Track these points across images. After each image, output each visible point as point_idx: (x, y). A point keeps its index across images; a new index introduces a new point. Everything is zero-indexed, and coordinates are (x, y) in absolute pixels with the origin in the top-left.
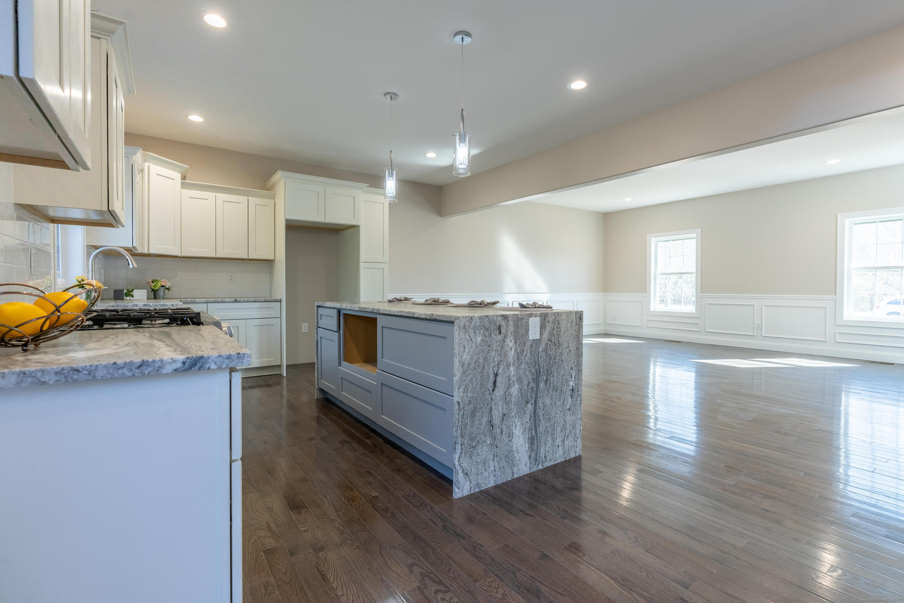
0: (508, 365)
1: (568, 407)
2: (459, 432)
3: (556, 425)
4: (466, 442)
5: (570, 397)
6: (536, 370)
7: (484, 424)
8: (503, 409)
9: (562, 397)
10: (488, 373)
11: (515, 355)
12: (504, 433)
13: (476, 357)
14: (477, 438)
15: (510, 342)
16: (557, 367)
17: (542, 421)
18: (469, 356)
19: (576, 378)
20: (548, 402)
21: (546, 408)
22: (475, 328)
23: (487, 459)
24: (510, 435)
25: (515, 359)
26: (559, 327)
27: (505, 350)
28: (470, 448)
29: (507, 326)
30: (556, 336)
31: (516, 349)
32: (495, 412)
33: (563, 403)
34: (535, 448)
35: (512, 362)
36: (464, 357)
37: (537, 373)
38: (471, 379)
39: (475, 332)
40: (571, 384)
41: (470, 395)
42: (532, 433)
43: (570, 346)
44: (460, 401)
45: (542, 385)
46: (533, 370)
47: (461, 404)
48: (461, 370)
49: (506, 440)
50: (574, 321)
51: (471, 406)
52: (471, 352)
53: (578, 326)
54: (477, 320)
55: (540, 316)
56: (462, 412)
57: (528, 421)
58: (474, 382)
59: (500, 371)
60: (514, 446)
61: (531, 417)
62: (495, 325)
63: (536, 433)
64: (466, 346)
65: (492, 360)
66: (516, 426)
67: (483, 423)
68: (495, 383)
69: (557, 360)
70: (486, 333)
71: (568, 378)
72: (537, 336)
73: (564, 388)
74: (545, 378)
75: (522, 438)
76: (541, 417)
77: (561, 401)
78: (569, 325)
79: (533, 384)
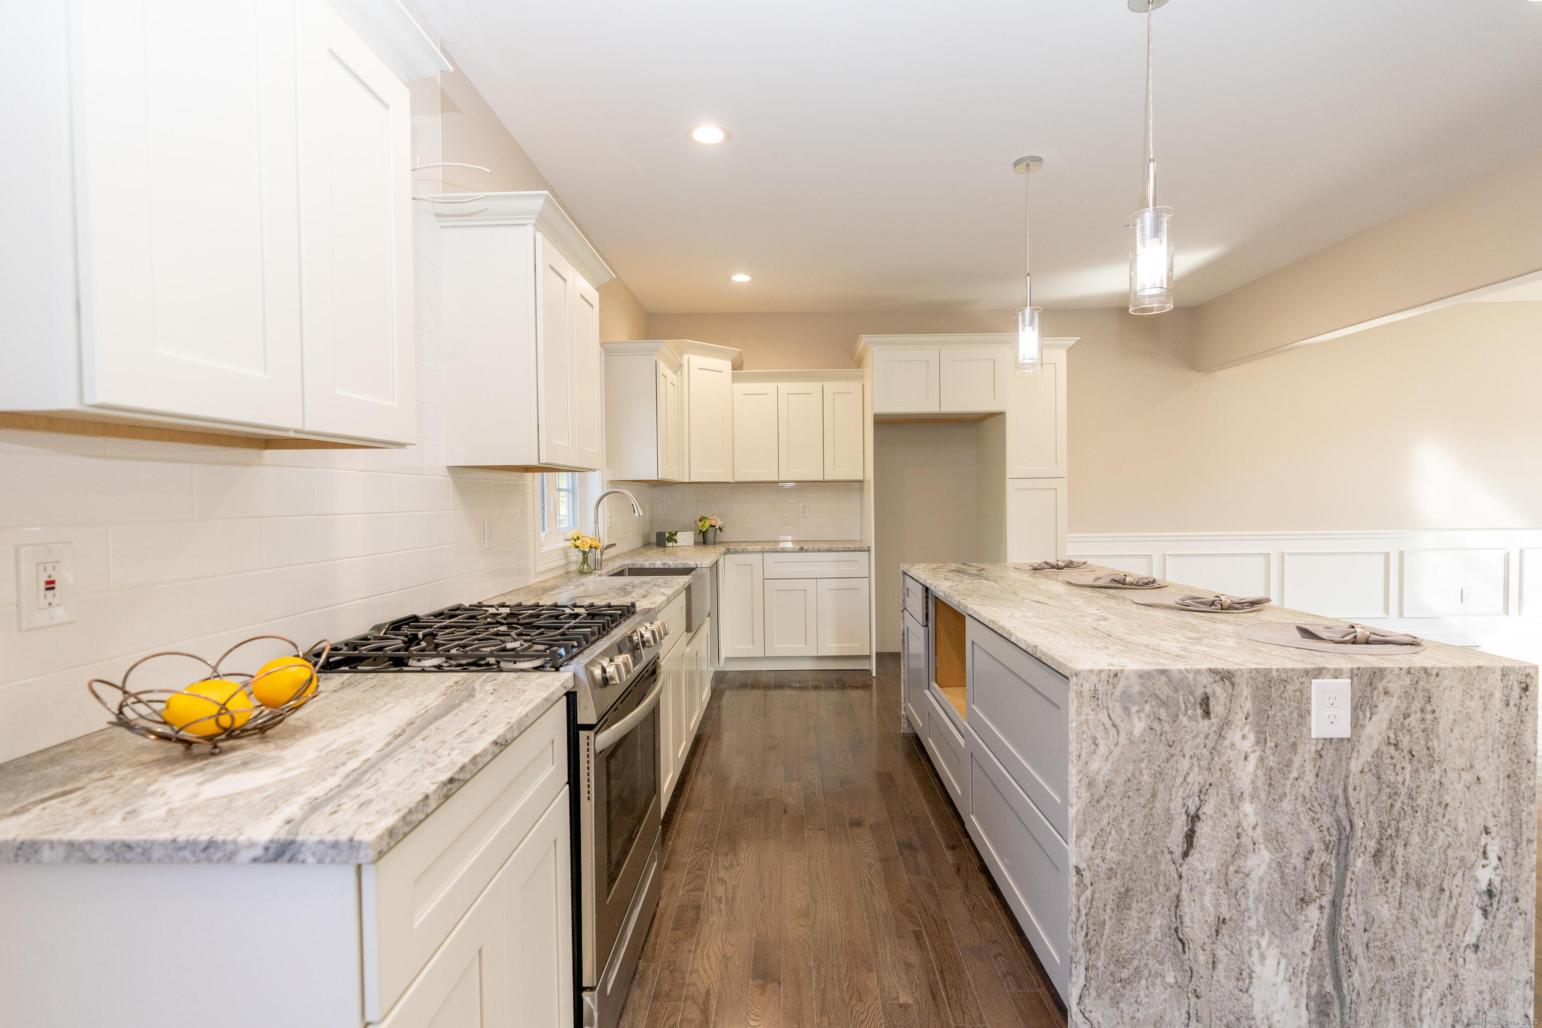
0: (1236, 798)
1: (1470, 939)
2: (1081, 937)
3: (1419, 981)
4: (1100, 964)
5: (1478, 914)
6: (1338, 821)
7: (1155, 932)
8: (1217, 906)
9: (1443, 909)
10: (1168, 809)
11: (1260, 773)
12: (1221, 967)
13: (1131, 767)
14: (1136, 963)
15: (1241, 741)
16: (1421, 820)
17: (1362, 962)
18: (1109, 765)
19: (1508, 860)
20: (1385, 911)
21: (1374, 929)
22: (1126, 699)
23: (1167, 1019)
24: (1244, 976)
25: (1259, 784)
26: (1429, 708)
27: (1225, 758)
28: (1114, 982)
29: (1231, 698)
30: (1419, 734)
31: (1261, 759)
32: (1187, 909)
33: (1449, 926)
35: (1248, 789)
36: (1094, 766)
37: (1341, 829)
38: (1115, 820)
39: (1126, 709)
40: (1484, 876)
41: (1111, 855)
42: (1321, 986)
43: (1479, 765)
44: (1082, 866)
45: (1360, 864)
46: (1327, 820)
47: (1087, 875)
48: (1085, 795)
49: (1230, 985)
50: (1498, 695)
51: (1115, 883)
52: (1116, 754)
53: (1514, 710)
54: (1134, 679)
55: (1354, 674)
56: (1088, 893)
57: (1307, 950)
58: (1124, 826)
59: (1208, 810)
60: (1257, 1009)
61: (1317, 941)
62: (1192, 693)
63: (1338, 988)
64: (1100, 740)
65: (1180, 780)
66: (1263, 957)
67: (1153, 931)
68: (1190, 837)
69: (1422, 801)
70: (1163, 713)
71: (1472, 856)
72: (1344, 731)
73: (1453, 884)
74: (1372, 845)
75: (1284, 991)
76: (1358, 950)
77: (1442, 919)
78: (1474, 705)
79: (1325, 857)
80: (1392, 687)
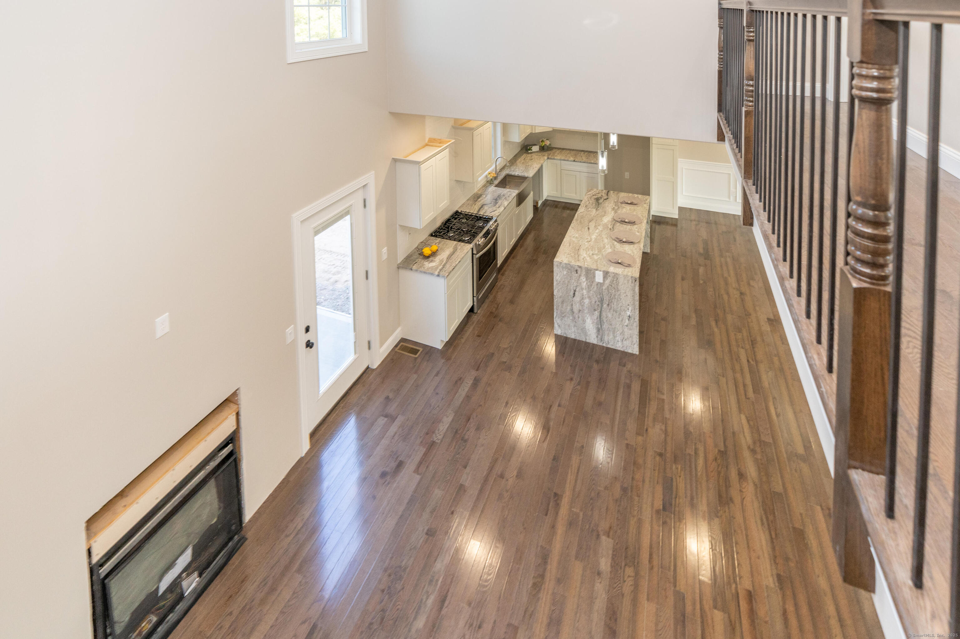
0: (582, 289)
1: (626, 324)
3: (616, 329)
6: (601, 297)
7: (568, 309)
8: (579, 307)
9: (621, 317)
10: (570, 288)
11: (587, 285)
12: (580, 318)
13: (564, 279)
15: (583, 279)
17: (606, 323)
18: (560, 278)
20: (610, 315)
21: (608, 318)
22: (563, 267)
24: (584, 321)
25: (586, 287)
26: (617, 281)
27: (580, 281)
29: (581, 271)
30: (616, 285)
31: (587, 283)
32: (574, 307)
34: (601, 334)
35: (584, 288)
37: (601, 299)
38: (561, 288)
39: (563, 269)
40: (628, 313)
41: (560, 294)
42: (598, 326)
43: (627, 293)
45: (605, 306)
46: (599, 296)
48: (556, 282)
49: (581, 322)
50: (630, 281)
51: (561, 299)
53: (634, 284)
54: (564, 264)
55: (604, 271)
57: (596, 319)
58: (563, 290)
59: (577, 290)
60: (586, 327)
62: (575, 269)
63: (601, 326)
65: (572, 283)
66: (587, 318)
68: (574, 294)
69: (616, 297)
70: (569, 271)
71: (626, 309)
72: (601, 281)
73: (623, 313)
74: (607, 303)
75: (591, 325)
76: (605, 321)
77: (620, 319)
78: (626, 282)
79: (598, 303)
80: (611, 275)
